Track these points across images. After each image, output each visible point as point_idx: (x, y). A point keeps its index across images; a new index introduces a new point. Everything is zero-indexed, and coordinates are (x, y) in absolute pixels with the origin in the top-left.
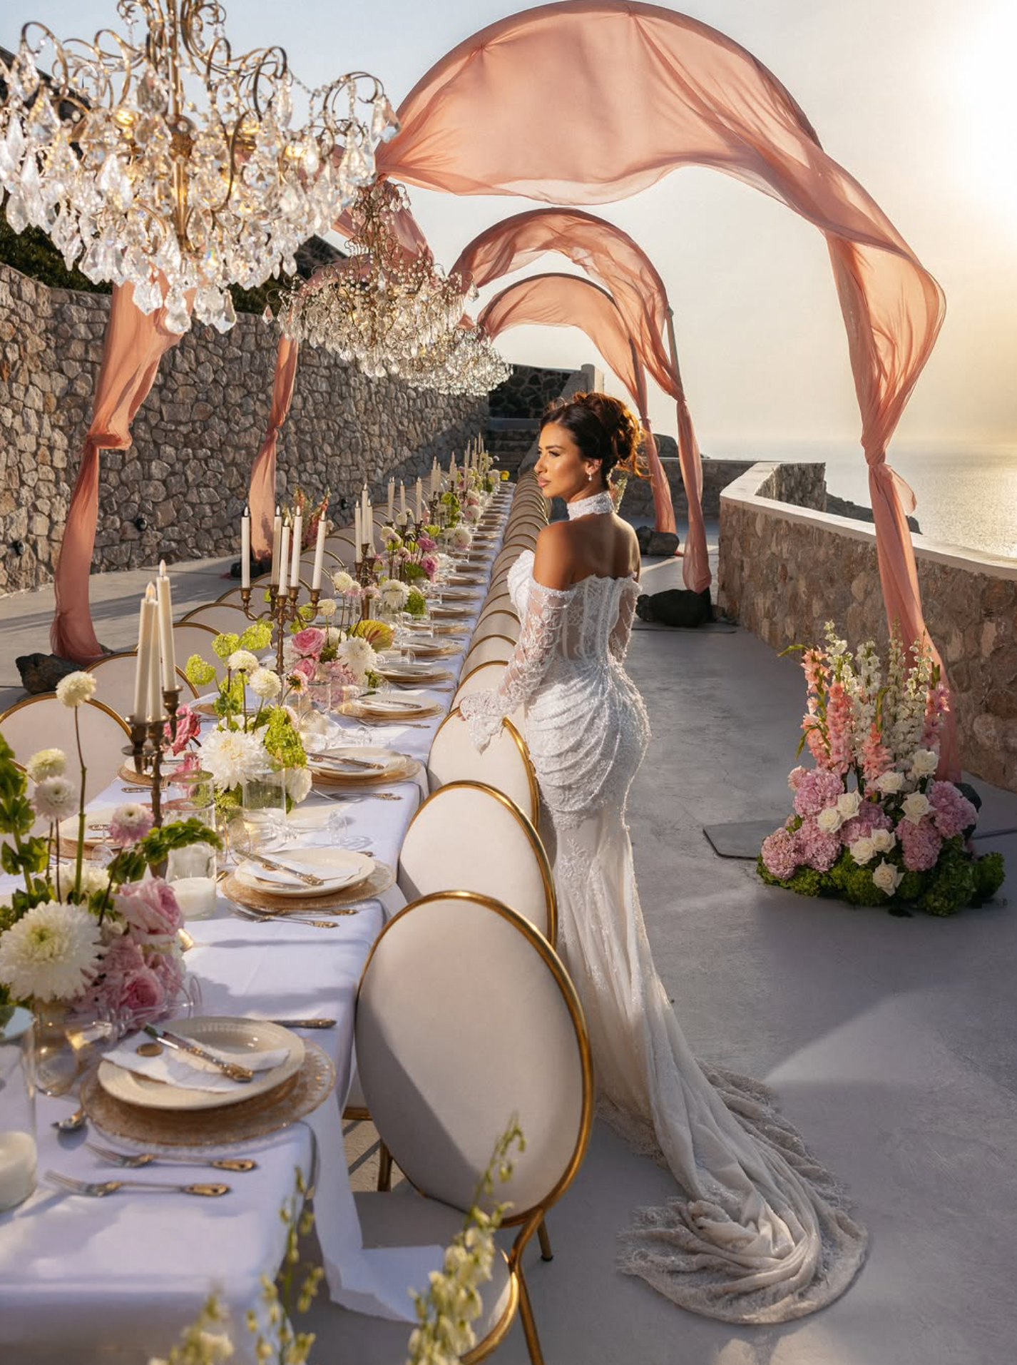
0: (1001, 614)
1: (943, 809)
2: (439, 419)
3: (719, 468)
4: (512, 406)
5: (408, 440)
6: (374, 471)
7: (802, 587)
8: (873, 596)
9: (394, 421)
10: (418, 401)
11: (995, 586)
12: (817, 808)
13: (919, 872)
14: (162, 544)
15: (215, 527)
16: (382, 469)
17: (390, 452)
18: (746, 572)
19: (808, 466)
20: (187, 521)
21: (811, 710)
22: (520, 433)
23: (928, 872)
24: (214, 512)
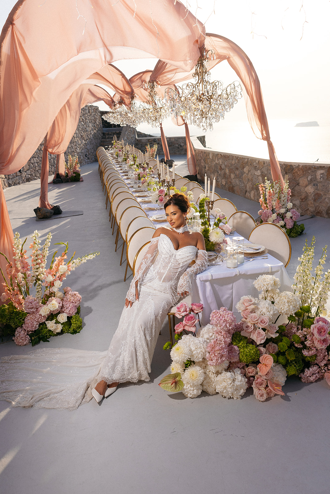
0: (289, 173)
1: (294, 215)
2: (91, 131)
3: (175, 139)
4: (106, 124)
5: (84, 138)
6: (77, 148)
7: (227, 171)
8: (251, 172)
9: (79, 132)
10: (85, 125)
11: (288, 167)
12: (267, 218)
13: (290, 229)
14: (26, 176)
15: (39, 170)
16: (78, 147)
17: (80, 142)
18: (207, 168)
19: (202, 137)
20: (32, 168)
21: (262, 198)
22: (113, 133)
23: (291, 228)
24: (38, 165)
